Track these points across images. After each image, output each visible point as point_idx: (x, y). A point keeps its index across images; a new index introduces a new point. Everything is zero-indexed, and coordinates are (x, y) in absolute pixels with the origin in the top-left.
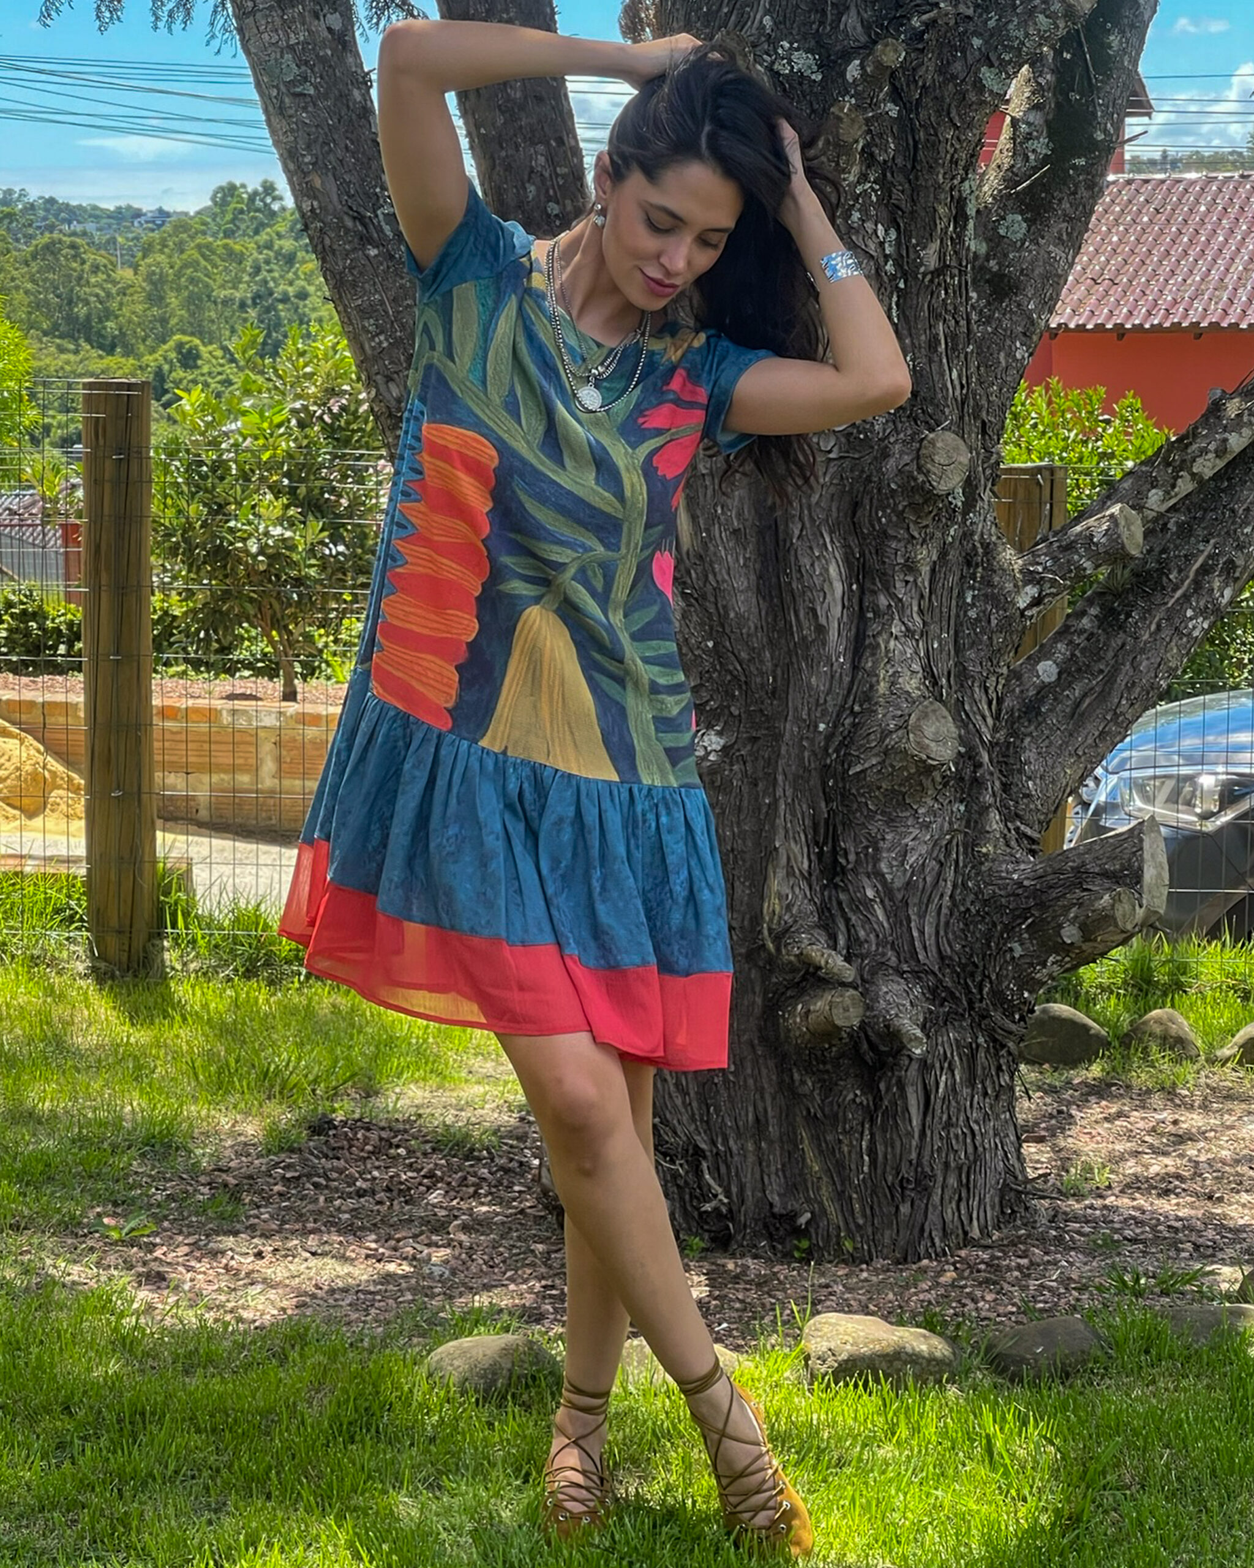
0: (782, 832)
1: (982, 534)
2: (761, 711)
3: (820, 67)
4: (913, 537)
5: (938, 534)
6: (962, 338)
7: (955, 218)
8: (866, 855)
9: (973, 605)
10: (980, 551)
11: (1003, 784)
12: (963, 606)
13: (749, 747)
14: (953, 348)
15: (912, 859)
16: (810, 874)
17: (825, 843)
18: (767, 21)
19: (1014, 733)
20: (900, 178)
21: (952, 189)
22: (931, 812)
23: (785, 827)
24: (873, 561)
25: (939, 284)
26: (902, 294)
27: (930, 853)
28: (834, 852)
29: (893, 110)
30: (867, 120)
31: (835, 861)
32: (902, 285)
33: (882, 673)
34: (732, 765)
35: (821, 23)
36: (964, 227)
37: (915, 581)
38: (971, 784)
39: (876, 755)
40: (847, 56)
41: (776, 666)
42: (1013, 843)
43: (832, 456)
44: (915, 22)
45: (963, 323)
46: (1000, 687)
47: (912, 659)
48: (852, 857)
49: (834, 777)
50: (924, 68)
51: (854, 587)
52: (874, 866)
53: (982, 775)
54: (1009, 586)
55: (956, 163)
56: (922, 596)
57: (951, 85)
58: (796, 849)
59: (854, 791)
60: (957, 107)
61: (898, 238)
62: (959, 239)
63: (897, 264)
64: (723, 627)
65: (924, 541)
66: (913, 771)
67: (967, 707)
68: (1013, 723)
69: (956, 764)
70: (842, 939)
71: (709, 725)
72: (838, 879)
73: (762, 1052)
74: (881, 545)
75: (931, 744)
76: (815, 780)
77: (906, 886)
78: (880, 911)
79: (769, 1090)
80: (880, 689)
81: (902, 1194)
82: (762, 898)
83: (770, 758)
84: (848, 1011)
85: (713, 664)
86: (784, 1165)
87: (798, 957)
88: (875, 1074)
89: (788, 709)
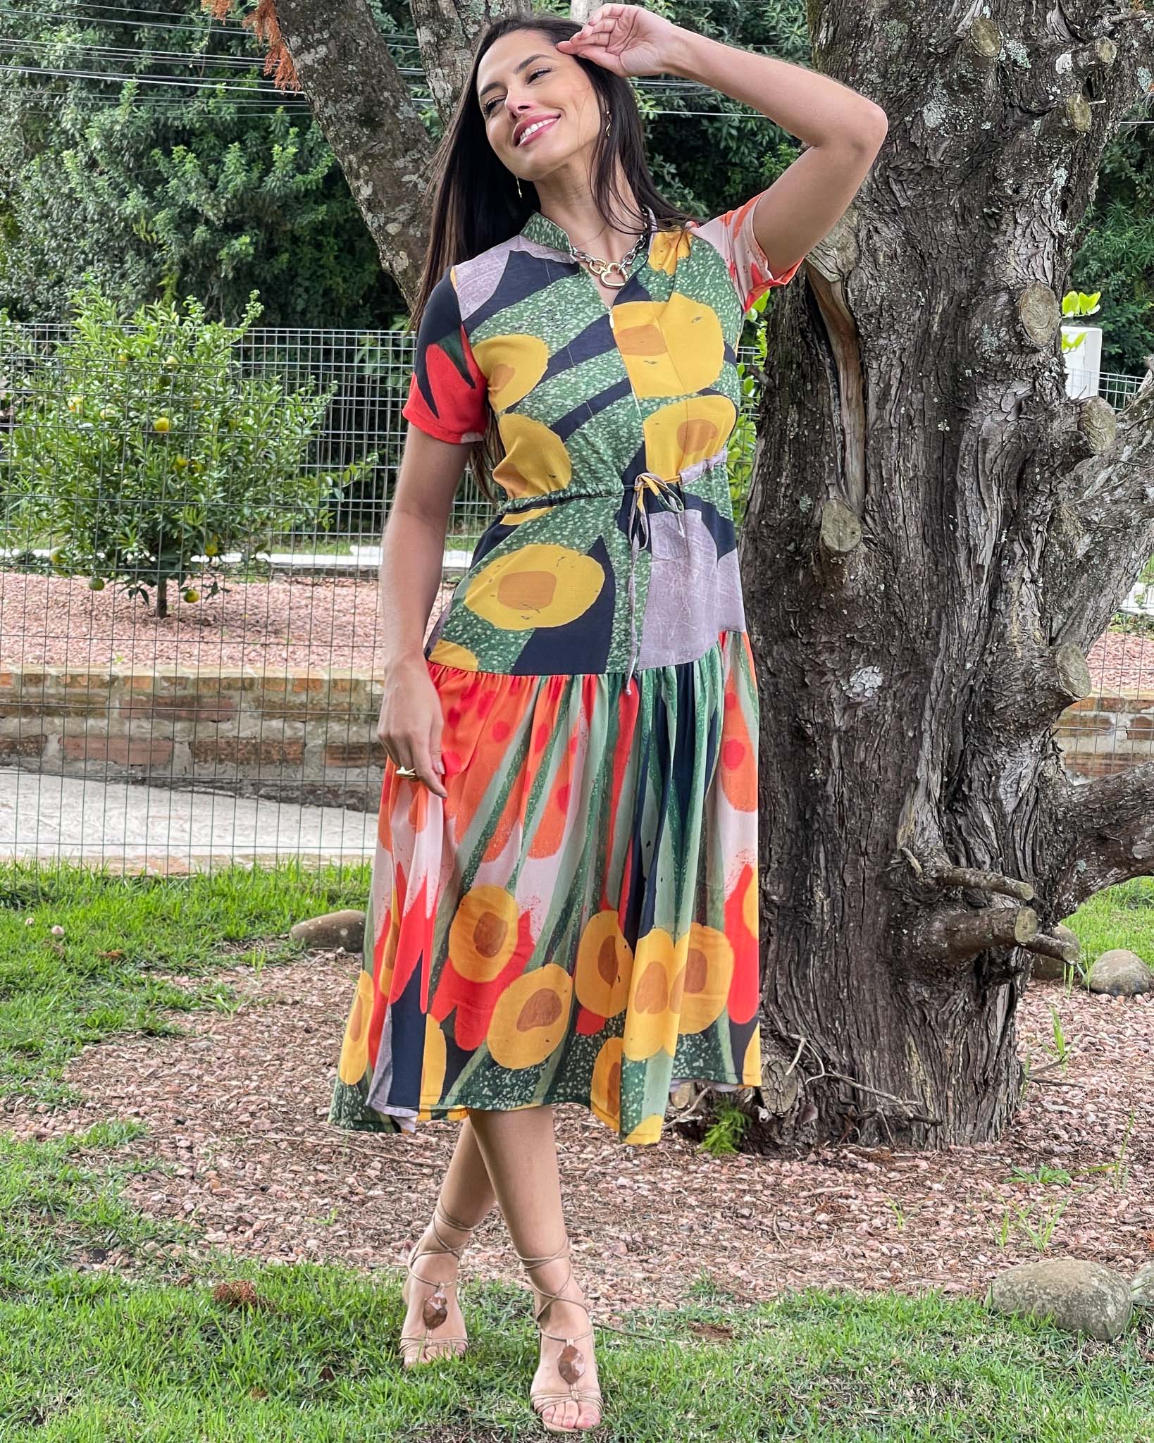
0: (923, 764)
2: (914, 650)
3: (1031, 57)
8: (989, 783)
9: (1051, 552)
16: (941, 801)
17: (957, 773)
23: (927, 760)
27: (1033, 779)
28: (960, 780)
31: (959, 789)
33: (1014, 616)
34: (885, 701)
35: (1028, 16)
37: (1043, 531)
40: (1056, 50)
41: (932, 608)
44: (1106, 22)
47: (1034, 602)
48: (975, 785)
49: (972, 712)
54: (1073, 535)
58: (933, 777)
59: (989, 725)
64: (895, 571)
66: (1052, 707)
70: (963, 861)
71: (868, 663)
72: (958, 806)
73: (879, 968)
74: (1032, 499)
75: (1075, 682)
76: (958, 715)
77: (1014, 811)
78: (993, 834)
79: (881, 1003)
80: (1014, 630)
81: (985, 1091)
82: (896, 825)
83: (916, 694)
84: (1026, 928)
85: (882, 606)
86: (892, 1070)
87: (937, 879)
88: (986, 983)
89: (939, 649)
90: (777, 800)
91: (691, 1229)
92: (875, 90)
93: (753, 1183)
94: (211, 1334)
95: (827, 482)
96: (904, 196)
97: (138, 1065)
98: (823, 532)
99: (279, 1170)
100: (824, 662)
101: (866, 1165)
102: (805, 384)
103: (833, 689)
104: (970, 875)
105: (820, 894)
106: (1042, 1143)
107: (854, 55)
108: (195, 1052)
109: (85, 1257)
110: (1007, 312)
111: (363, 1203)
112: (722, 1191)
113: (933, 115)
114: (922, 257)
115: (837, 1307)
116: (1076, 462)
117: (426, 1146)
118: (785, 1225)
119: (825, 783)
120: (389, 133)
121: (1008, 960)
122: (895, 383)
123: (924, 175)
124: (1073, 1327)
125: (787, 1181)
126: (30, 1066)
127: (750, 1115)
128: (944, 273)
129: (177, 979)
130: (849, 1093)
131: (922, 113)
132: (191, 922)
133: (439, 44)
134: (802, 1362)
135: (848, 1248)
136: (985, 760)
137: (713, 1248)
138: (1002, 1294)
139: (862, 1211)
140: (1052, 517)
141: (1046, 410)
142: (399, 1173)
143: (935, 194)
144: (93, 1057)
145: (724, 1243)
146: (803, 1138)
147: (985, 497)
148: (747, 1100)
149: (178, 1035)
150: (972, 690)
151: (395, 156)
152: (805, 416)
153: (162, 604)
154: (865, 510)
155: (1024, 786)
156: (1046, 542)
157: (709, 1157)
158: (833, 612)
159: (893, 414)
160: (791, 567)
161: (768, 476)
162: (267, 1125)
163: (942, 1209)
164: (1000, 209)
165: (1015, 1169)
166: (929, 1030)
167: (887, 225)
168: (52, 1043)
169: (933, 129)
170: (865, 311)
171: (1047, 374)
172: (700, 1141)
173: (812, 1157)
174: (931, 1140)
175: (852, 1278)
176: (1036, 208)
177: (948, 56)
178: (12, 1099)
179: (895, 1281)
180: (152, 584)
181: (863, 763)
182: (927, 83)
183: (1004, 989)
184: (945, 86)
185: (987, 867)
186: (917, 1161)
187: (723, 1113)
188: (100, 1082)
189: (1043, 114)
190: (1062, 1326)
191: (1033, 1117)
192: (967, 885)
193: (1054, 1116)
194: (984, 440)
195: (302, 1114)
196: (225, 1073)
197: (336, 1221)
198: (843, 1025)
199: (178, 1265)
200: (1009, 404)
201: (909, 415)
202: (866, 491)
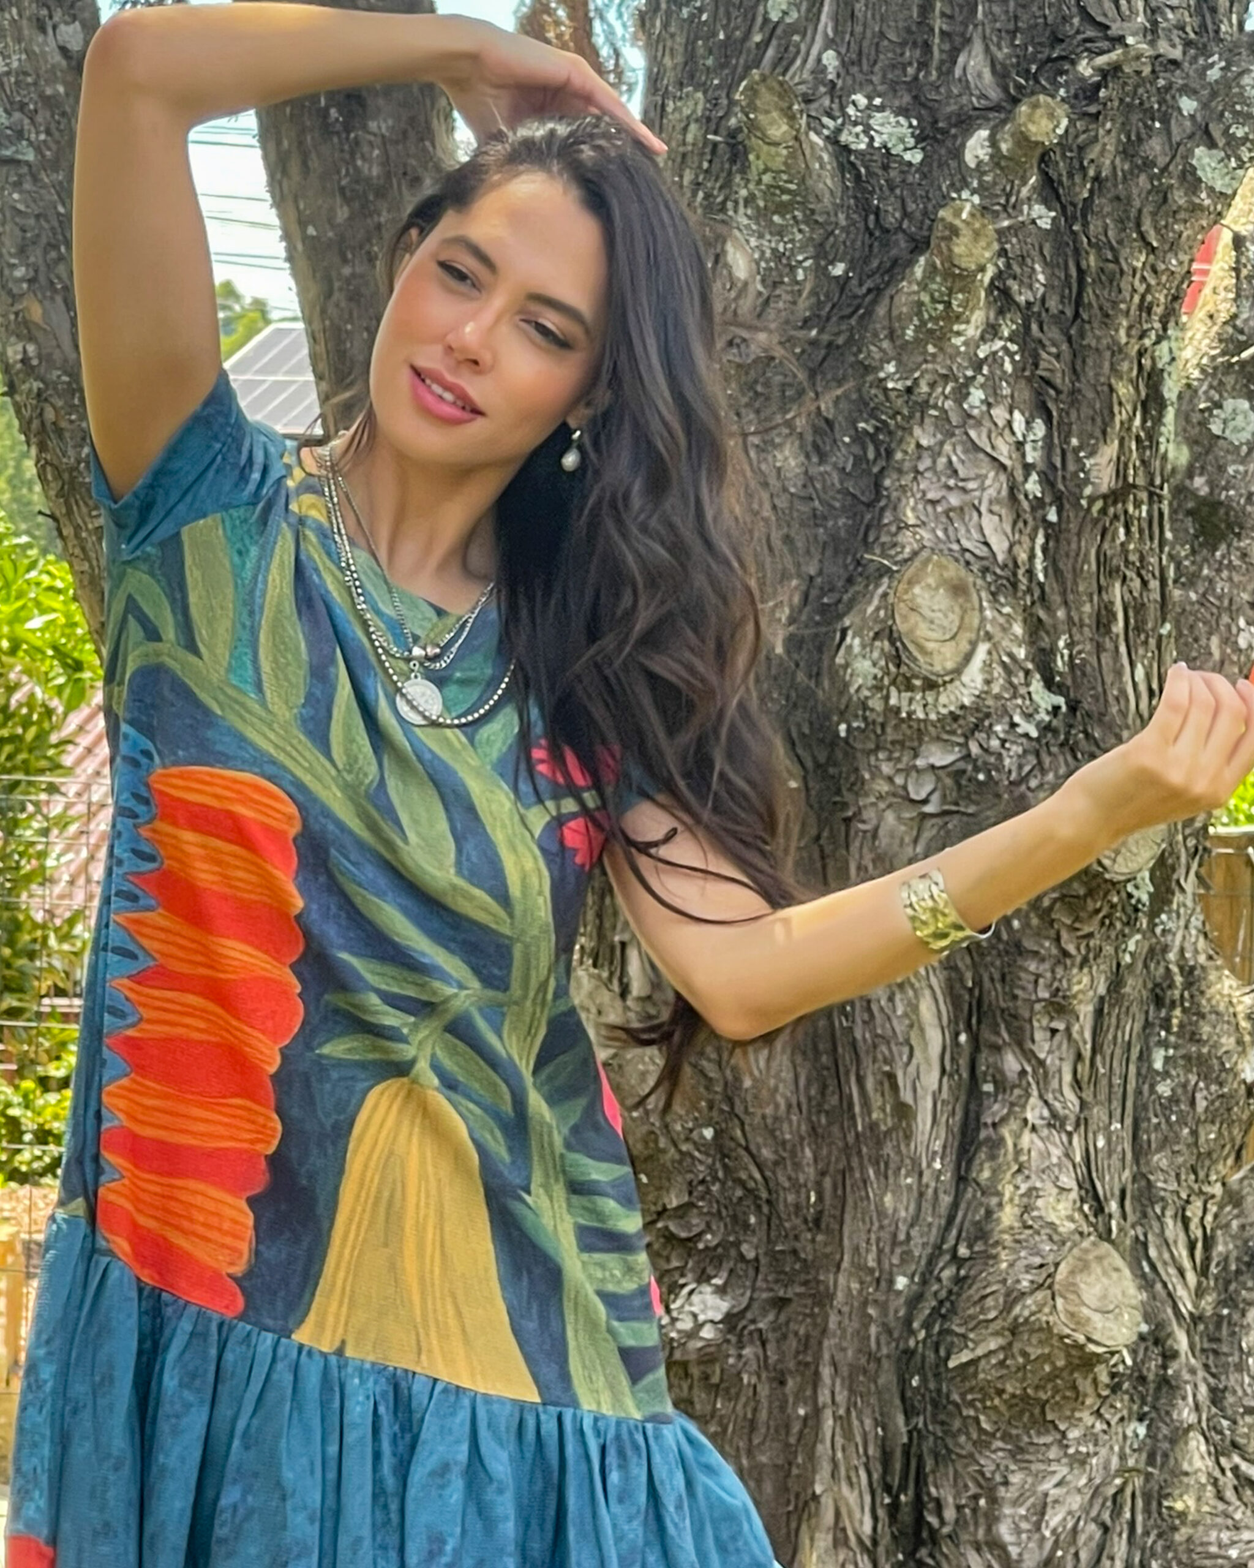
0: (825, 1469)
1: (1182, 950)
2: (795, 1252)
3: (920, 139)
4: (1066, 954)
5: (1109, 949)
6: (1153, 611)
7: (1144, 404)
8: (975, 1510)
9: (1166, 1074)
10: (1179, 979)
11: (1213, 1390)
12: (1148, 1076)
13: (771, 1317)
14: (1136, 629)
15: (1054, 1518)
16: (875, 1542)
17: (903, 1488)
18: (830, 59)
19: (1230, 1301)
20: (1054, 333)
21: (1141, 354)
22: (1090, 1436)
23: (833, 1460)
24: (995, 994)
25: (1116, 517)
26: (1054, 533)
27: (1086, 1509)
28: (918, 1504)
29: (1043, 216)
30: (1001, 233)
31: (920, 1520)
32: (1053, 517)
33: (1008, 1191)
34: (741, 1345)
35: (923, 65)
36: (1159, 421)
37: (1068, 1030)
38: (1158, 1389)
39: (997, 1334)
40: (966, 123)
41: (823, 1174)
42: (1229, 1494)
43: (929, 809)
44: (1085, 68)
45: (1154, 584)
46: (1209, 1218)
47: (1059, 1165)
48: (950, 1514)
49: (921, 1371)
50: (1097, 148)
51: (963, 1038)
52: (989, 1529)
53: (1177, 1374)
54: (1228, 1042)
55: (1149, 311)
56: (1079, 1057)
57: (1143, 179)
58: (850, 1496)
59: (956, 1397)
60: (1154, 214)
61: (1048, 437)
62: (1149, 440)
63: (1047, 481)
64: (730, 1101)
65: (1085, 961)
66: (1060, 1363)
67: (1153, 1253)
68: (1228, 1283)
69: (1134, 1352)
74: (1010, 966)
75: (1096, 1316)
76: (888, 1375)
80: (1006, 1218)
83: (808, 1337)
85: (712, 1168)
89: (843, 1250)
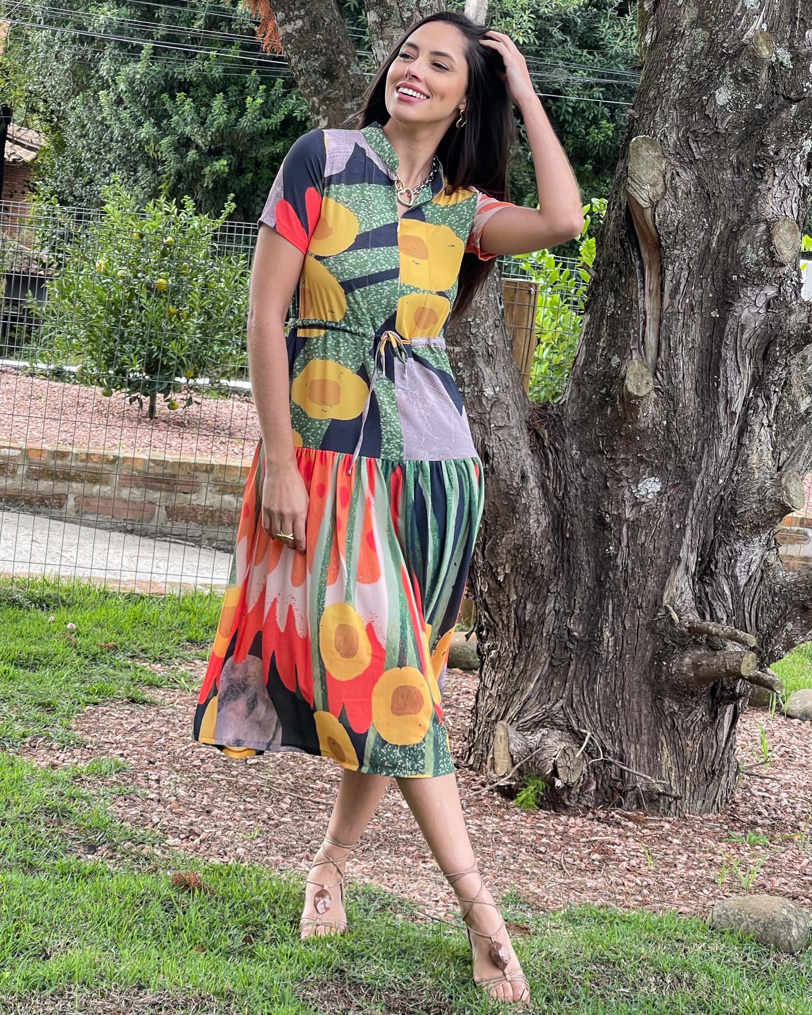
0: (685, 548)
2: (684, 468)
16: (695, 573)
17: (708, 556)
23: (688, 545)
31: (709, 567)
33: (755, 449)
34: (662, 502)
41: (699, 440)
48: (719, 565)
49: (721, 514)
58: (691, 558)
59: (733, 524)
64: (674, 412)
70: (708, 617)
71: (651, 475)
72: (706, 578)
73: (644, 687)
74: (773, 369)
75: (794, 498)
76: (711, 515)
77: (746, 585)
78: (730, 600)
79: (645, 712)
80: (754, 459)
81: (712, 778)
82: (663, 589)
83: (683, 499)
84: (749, 666)
85: (664, 436)
86: (649, 759)
87: (689, 628)
88: (718, 703)
89: (701, 469)
90: (582, 566)
91: (504, 859)
92: (683, 76)
93: (548, 830)
94: (168, 907)
95: (632, 347)
96: (698, 151)
97: (124, 722)
98: (627, 381)
99: (219, 799)
100: (621, 472)
101: (627, 824)
102: (621, 278)
103: (626, 491)
104: (712, 627)
105: (607, 634)
106: (750, 817)
107: (670, 51)
108: (164, 716)
109: (82, 849)
110: (765, 237)
111: (277, 826)
112: (527, 834)
113: (722, 97)
114: (708, 195)
115: (604, 918)
116: (805, 345)
117: (323, 790)
118: (570, 860)
119: (616, 556)
120: (342, 84)
121: (735, 688)
122: (683, 281)
123: (714, 138)
124: (768, 942)
125: (572, 830)
126: (48, 717)
127: (549, 783)
128: (722, 207)
129: (153, 665)
130: (618, 772)
131: (714, 94)
132: (164, 628)
133: (382, 23)
134: (578, 953)
135: (613, 879)
136: (728, 548)
137: (519, 872)
138: (719, 916)
139: (623, 854)
140: (785, 382)
141: (787, 307)
142: (303, 808)
143: (720, 152)
144: (92, 714)
145: (527, 870)
146: (584, 802)
147: (740, 365)
148: (548, 773)
149: (152, 704)
150: (722, 498)
151: (345, 100)
152: (620, 300)
153: (152, 408)
154: (657, 369)
155: (753, 568)
156: (780, 399)
157: (519, 810)
158: (629, 438)
159: (681, 303)
160: (602, 405)
161: (591, 341)
162: (213, 769)
163: (679, 857)
164: (765, 165)
165: (731, 833)
166: (676, 733)
167: (685, 171)
168: (65, 703)
169: (721, 106)
170: (666, 230)
171: (789, 282)
172: (512, 799)
173: (590, 815)
174: (672, 810)
175: (615, 899)
176: (789, 166)
177: (735, 56)
178: (35, 739)
179: (644, 903)
180: (146, 395)
181: (643, 544)
182: (720, 74)
183: (730, 708)
184: (732, 76)
185: (724, 622)
186: (662, 823)
187: (531, 781)
188: (97, 732)
189: (799, 101)
190: (760, 941)
191: (744, 799)
192: (710, 634)
193: (759, 799)
194: (742, 325)
195: (237, 763)
196: (184, 731)
197: (258, 837)
198: (617, 725)
199: (147, 859)
200: (761, 301)
201: (691, 305)
202: (658, 355)
